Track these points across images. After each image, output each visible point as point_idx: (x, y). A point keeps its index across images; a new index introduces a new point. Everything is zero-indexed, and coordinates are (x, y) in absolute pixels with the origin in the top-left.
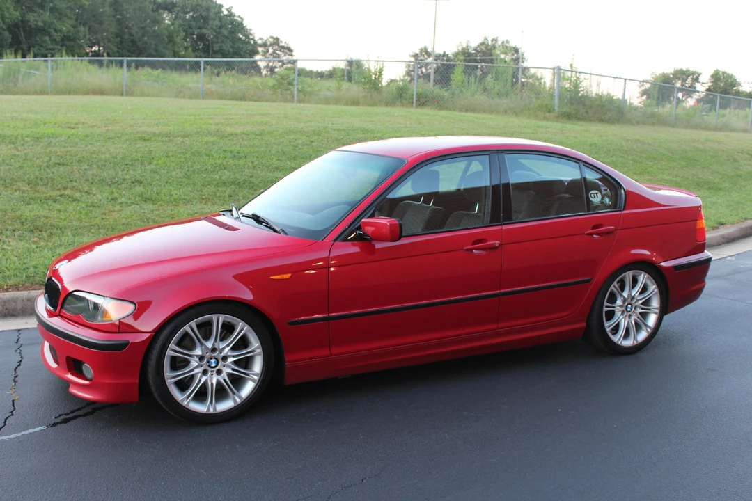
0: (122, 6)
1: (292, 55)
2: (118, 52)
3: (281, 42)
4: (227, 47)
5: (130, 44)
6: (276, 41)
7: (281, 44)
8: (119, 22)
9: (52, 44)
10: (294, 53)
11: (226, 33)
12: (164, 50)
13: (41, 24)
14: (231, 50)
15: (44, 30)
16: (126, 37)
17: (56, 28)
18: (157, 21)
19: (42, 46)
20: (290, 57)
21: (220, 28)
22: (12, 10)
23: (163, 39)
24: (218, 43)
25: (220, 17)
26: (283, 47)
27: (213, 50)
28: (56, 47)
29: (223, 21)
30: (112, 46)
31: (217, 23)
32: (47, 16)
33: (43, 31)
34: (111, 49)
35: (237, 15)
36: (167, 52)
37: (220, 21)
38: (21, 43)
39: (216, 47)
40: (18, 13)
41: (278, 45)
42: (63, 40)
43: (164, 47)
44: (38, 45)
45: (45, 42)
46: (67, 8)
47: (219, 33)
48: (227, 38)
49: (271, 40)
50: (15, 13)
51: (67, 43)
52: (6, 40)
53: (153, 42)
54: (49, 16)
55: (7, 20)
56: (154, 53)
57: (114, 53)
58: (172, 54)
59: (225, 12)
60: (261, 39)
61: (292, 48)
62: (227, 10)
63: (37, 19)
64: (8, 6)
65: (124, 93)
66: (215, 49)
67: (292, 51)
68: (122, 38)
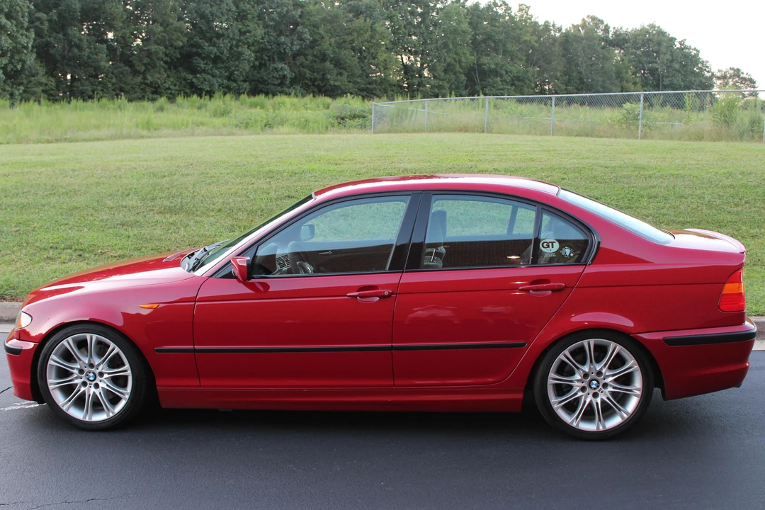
0: (572, 45)
1: (754, 87)
2: (566, 90)
3: (743, 73)
4: (678, 81)
5: (578, 82)
6: (737, 73)
7: (742, 76)
8: (569, 61)
9: (502, 84)
10: (756, 85)
11: (677, 66)
12: (610, 87)
13: (493, 66)
14: (682, 84)
15: (497, 72)
16: (575, 74)
17: (507, 70)
18: (605, 59)
19: (494, 87)
20: (752, 89)
21: (672, 61)
22: (468, 55)
23: (611, 76)
24: (669, 77)
25: (671, 51)
26: (744, 79)
27: (663, 85)
28: (506, 87)
29: (674, 54)
30: (560, 85)
31: (668, 57)
32: (499, 58)
33: (495, 73)
34: (559, 87)
35: (693, 47)
36: (614, 88)
37: (672, 55)
38: (475, 85)
39: (667, 81)
40: (473, 58)
41: (739, 76)
42: (513, 80)
43: (611, 84)
44: (490, 85)
45: (496, 83)
46: (518, 51)
47: (671, 67)
48: (678, 71)
49: (731, 72)
50: (471, 57)
51: (516, 82)
52: (461, 83)
53: (600, 79)
54: (501, 59)
55: (463, 64)
56: (601, 89)
57: (561, 90)
58: (620, 89)
59: (678, 46)
60: (719, 71)
61: (754, 78)
62: (680, 43)
63: (490, 62)
64: (465, 51)
65: (485, 130)
66: (665, 83)
67: (754, 83)
68: (570, 76)
